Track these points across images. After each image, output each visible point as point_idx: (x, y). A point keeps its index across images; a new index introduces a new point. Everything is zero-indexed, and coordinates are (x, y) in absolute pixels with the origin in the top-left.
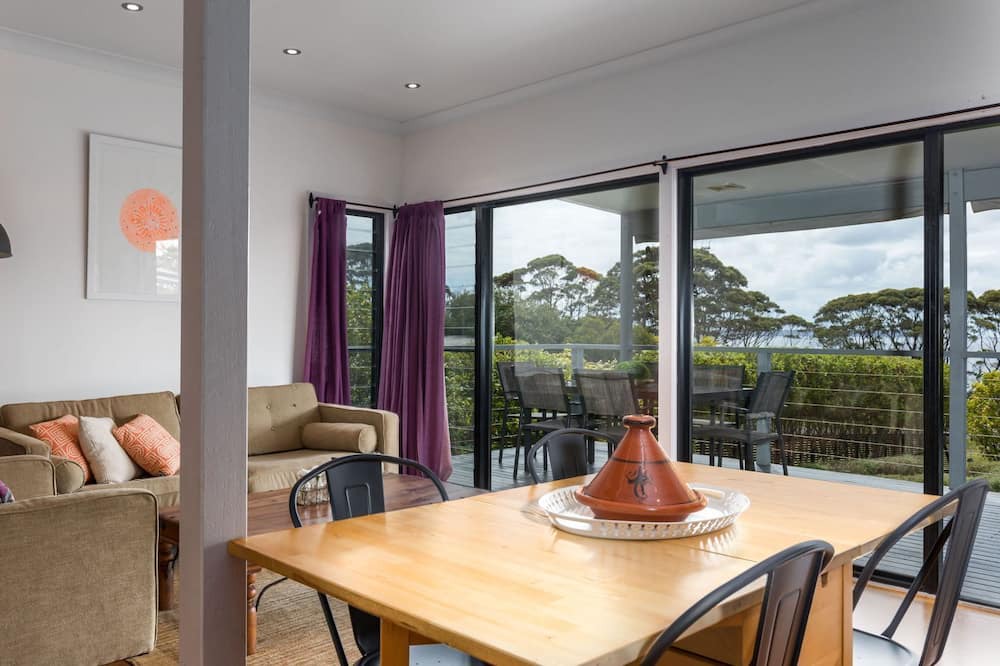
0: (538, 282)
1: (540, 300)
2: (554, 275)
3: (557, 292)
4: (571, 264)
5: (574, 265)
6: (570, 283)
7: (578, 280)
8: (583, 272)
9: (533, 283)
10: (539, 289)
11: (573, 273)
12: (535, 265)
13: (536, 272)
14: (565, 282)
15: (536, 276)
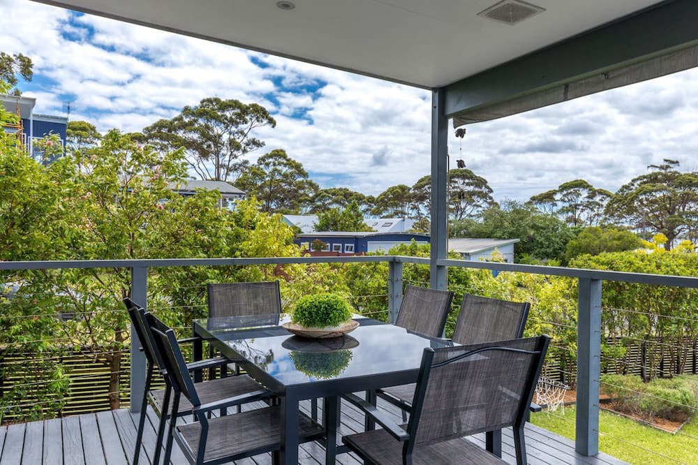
0: (566, 199)
1: (567, 212)
2: (579, 195)
3: (581, 207)
4: (591, 186)
5: (594, 187)
6: (591, 200)
7: (597, 199)
8: (601, 192)
9: (563, 201)
10: (567, 205)
11: (593, 193)
12: (564, 187)
13: (565, 192)
14: (586, 200)
15: (565, 195)
